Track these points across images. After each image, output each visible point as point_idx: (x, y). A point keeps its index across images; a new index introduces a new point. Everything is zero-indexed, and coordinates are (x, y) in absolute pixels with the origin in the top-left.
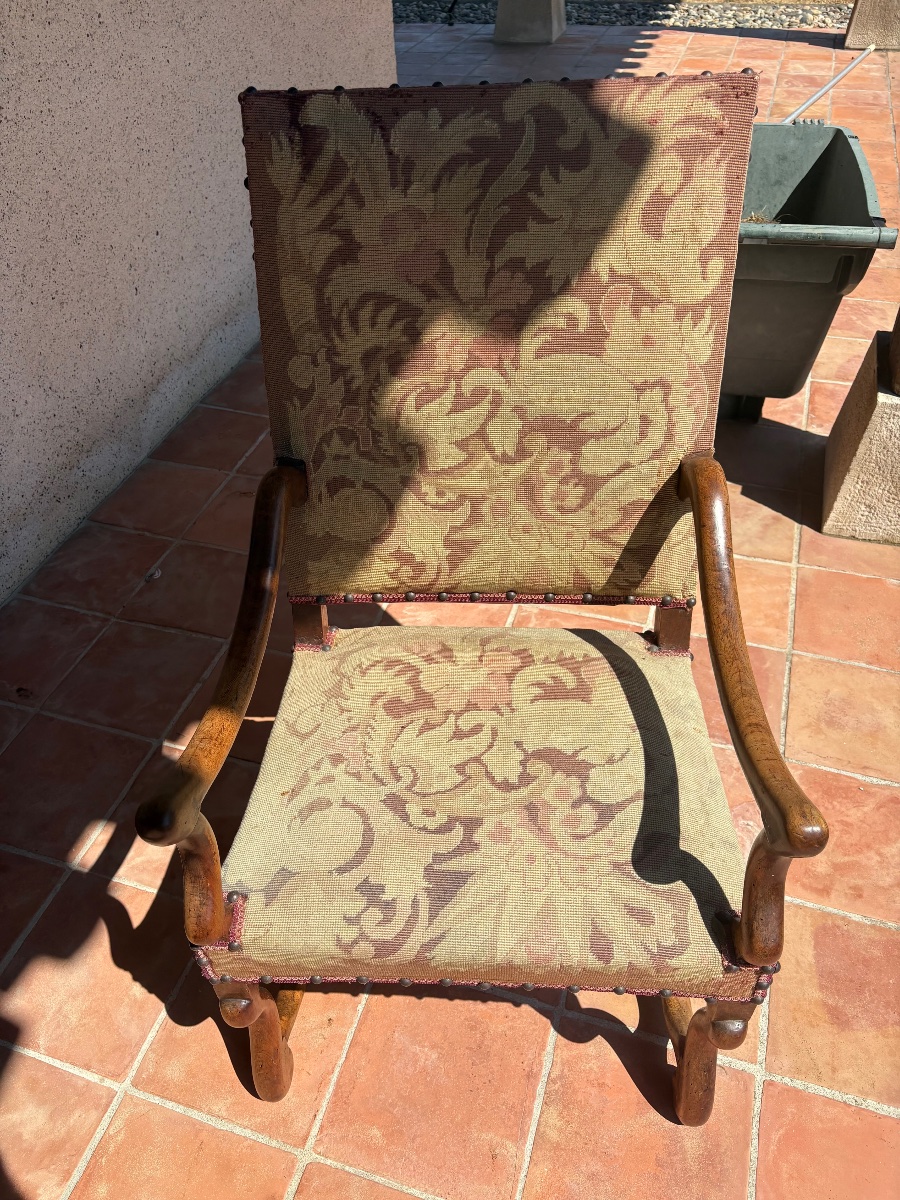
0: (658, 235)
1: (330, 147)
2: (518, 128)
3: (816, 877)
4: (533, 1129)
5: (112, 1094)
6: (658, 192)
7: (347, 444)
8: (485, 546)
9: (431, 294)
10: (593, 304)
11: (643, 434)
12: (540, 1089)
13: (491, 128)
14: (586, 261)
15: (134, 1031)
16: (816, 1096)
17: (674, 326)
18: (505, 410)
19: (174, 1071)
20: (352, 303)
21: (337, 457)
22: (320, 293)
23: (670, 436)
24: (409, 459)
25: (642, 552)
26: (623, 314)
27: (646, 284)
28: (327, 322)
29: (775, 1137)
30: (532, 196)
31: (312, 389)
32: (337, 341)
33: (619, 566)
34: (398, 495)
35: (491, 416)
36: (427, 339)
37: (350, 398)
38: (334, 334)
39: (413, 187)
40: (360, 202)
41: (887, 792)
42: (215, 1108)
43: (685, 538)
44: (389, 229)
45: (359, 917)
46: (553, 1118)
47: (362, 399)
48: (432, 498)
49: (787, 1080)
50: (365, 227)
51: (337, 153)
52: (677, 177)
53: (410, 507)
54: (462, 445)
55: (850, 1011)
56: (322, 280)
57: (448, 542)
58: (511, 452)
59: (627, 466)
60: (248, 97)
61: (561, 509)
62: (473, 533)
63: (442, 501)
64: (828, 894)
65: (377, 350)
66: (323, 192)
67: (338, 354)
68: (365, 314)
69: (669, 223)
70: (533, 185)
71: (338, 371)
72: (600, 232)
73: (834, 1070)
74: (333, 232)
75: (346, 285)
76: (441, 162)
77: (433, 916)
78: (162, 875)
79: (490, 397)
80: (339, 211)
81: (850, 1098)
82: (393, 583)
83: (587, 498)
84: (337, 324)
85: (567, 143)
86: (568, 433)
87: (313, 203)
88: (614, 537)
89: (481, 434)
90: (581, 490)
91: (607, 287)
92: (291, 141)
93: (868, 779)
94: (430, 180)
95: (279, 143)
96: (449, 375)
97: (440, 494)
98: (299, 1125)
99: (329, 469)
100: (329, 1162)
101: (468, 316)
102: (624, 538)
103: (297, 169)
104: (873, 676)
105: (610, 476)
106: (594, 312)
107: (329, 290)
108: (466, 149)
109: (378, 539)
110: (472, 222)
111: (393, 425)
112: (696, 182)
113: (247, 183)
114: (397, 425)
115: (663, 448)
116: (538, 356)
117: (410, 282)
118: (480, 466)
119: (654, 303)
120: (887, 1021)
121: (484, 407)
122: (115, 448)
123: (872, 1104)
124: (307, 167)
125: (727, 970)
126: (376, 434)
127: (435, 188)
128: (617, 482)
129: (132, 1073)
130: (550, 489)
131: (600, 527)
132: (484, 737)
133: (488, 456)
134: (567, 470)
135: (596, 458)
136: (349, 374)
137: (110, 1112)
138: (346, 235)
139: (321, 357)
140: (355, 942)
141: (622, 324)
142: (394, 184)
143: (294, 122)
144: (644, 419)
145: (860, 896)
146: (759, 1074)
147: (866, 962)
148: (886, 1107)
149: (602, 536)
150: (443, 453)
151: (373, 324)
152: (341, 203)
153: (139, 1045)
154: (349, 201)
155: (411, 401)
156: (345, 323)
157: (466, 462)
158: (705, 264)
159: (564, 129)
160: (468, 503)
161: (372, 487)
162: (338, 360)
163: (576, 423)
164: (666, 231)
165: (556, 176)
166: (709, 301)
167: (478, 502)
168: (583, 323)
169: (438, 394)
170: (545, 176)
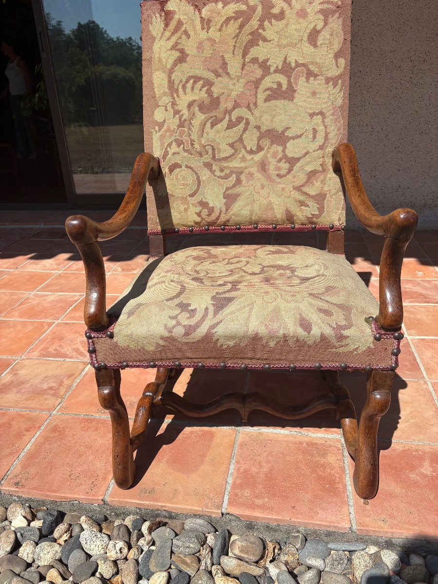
0: (315, 46)
1: (176, 17)
2: (255, 7)
6: (314, 28)
7: (179, 146)
8: (242, 198)
9: (218, 75)
10: (289, 77)
11: (314, 137)
13: (244, 7)
14: (284, 58)
17: (325, 87)
18: (251, 127)
20: (184, 80)
21: (174, 154)
22: (170, 77)
23: (326, 139)
24: (207, 153)
26: (302, 82)
27: (312, 67)
28: (172, 89)
30: (261, 31)
31: (164, 121)
32: (176, 99)
33: (307, 206)
35: (245, 129)
36: (216, 95)
37: (181, 125)
38: (175, 95)
39: (211, 29)
40: (188, 37)
43: (337, 192)
44: (200, 47)
45: (177, 316)
47: (186, 124)
48: (218, 173)
50: (190, 48)
52: (322, 23)
56: (171, 72)
57: (225, 196)
58: (254, 148)
59: (307, 153)
60: (143, 3)
61: (278, 175)
62: (237, 190)
63: (223, 174)
65: (195, 101)
66: (173, 34)
67: (177, 105)
68: (190, 84)
70: (261, 26)
71: (177, 112)
74: (177, 50)
75: (181, 73)
76: (223, 19)
77: (216, 314)
79: (244, 121)
80: (179, 41)
82: (198, 219)
83: (291, 169)
84: (177, 91)
85: (275, 11)
86: (278, 137)
87: (169, 39)
88: (303, 189)
89: (240, 140)
90: (287, 165)
91: (294, 69)
92: (161, 16)
94: (218, 27)
95: (156, 17)
96: (226, 111)
97: (222, 170)
99: (170, 160)
101: (234, 84)
102: (308, 189)
103: (162, 26)
105: (301, 158)
106: (289, 80)
107: (173, 76)
108: (234, 15)
109: (192, 194)
110: (236, 42)
111: (200, 137)
112: (330, 26)
114: (202, 136)
115: (323, 145)
116: (265, 101)
117: (209, 70)
118: (240, 155)
119: (315, 76)
121: (242, 126)
124: (167, 25)
126: (193, 141)
127: (220, 29)
131: (297, 184)
132: (243, 263)
133: (243, 151)
134: (280, 155)
135: (293, 149)
136: (181, 113)
138: (182, 51)
139: (169, 107)
140: (174, 327)
141: (302, 87)
142: (203, 29)
143: (162, 9)
144: (315, 131)
149: (298, 189)
150: (223, 150)
151: (192, 90)
152: (180, 38)
154: (184, 37)
155: (209, 124)
156: (180, 90)
157: (233, 154)
158: (336, 61)
159: (273, 7)
160: (234, 176)
161: (190, 168)
162: (176, 108)
163: (283, 132)
164: (319, 44)
165: (270, 23)
166: (340, 77)
167: (239, 173)
168: (285, 87)
169: (222, 120)
170: (266, 23)
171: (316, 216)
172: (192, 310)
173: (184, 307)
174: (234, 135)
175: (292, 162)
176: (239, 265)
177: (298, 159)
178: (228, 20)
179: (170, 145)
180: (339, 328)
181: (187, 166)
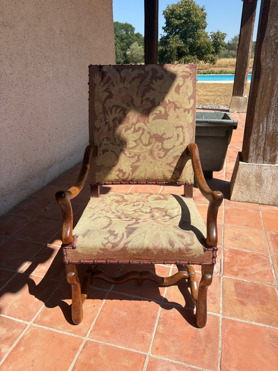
0: (179, 93)
1: (108, 75)
2: (148, 72)
3: (234, 272)
4: (155, 330)
5: (26, 325)
6: (178, 84)
7: (108, 141)
8: (140, 168)
9: (129, 106)
10: (165, 108)
11: (178, 139)
12: (157, 321)
13: (142, 72)
14: (163, 99)
15: (34, 310)
16: (237, 321)
17: (183, 114)
18: (145, 132)
19: (47, 319)
20: (111, 107)
21: (105, 144)
22: (103, 105)
23: (184, 140)
24: (123, 144)
25: (179, 169)
26: (172, 110)
27: (176, 103)
28: (105, 111)
29: (226, 331)
30: (151, 85)
31: (100, 127)
32: (107, 116)
33: (174, 173)
34: (120, 154)
35: (143, 133)
36: (127, 116)
37: (109, 130)
39: (126, 82)
40: (114, 86)
41: (252, 254)
42: (59, 328)
44: (120, 91)
45: (108, 238)
46: (161, 327)
47: (112, 129)
48: (128, 155)
49: (229, 318)
50: (114, 91)
51: (109, 76)
52: (182, 82)
53: (122, 157)
54: (135, 141)
55: (246, 301)
56: (104, 102)
57: (132, 167)
58: (147, 143)
59: (174, 146)
60: (90, 67)
61: (159, 157)
62: (138, 164)
63: (130, 156)
64: (238, 275)
65: (116, 118)
66: (106, 84)
67: (107, 119)
68: (114, 109)
69: (181, 91)
70: (151, 83)
71: (107, 123)
72: (166, 92)
73: (242, 315)
74: (107, 92)
75: (110, 103)
76: (132, 78)
77: (127, 237)
78: (46, 273)
79: (142, 129)
80: (109, 87)
81: (247, 322)
82: (117, 178)
83: (165, 155)
84: (107, 112)
85: (158, 75)
86: (160, 138)
87: (103, 86)
88: (172, 165)
89: (140, 138)
90: (164, 153)
91: (168, 104)
92: (99, 74)
93: (247, 251)
94: (129, 81)
95: (97, 74)
96: (133, 124)
97: (130, 154)
98: (85, 331)
99: (103, 147)
100: (93, 340)
101: (137, 111)
102: (175, 165)
103: (100, 79)
104: (246, 229)
105: (171, 149)
106: (165, 110)
107: (105, 105)
108: (137, 76)
109: (114, 165)
110: (138, 90)
111: (119, 136)
112: (186, 83)
113: (88, 84)
114: (120, 136)
115: (183, 142)
116: (153, 120)
117: (124, 103)
118: (140, 147)
119: (179, 108)
120: (256, 304)
121: (141, 131)
122: (39, 180)
123: (254, 323)
124: (102, 79)
125: (205, 250)
126: (115, 138)
127: (130, 83)
128: (172, 151)
129: (33, 320)
130: (156, 153)
131: (169, 162)
132: (141, 206)
133: (141, 144)
134: (160, 147)
135: (167, 144)
136: (109, 124)
137: (26, 329)
138: (110, 93)
139: (103, 120)
140: (107, 243)
141: (172, 113)
142: (121, 82)
143: (100, 71)
144: (178, 135)
145: (246, 276)
146: (220, 316)
147: (249, 290)
148: (258, 324)
149: (169, 164)
150: (131, 144)
151: (115, 112)
152: (109, 86)
153: (36, 313)
154: (111, 86)
155: (123, 131)
156: (109, 112)
158: (189, 101)
159: (158, 72)
160: (137, 156)
161: (113, 152)
162: (107, 121)
163: (162, 136)
164: (180, 93)
165: (156, 81)
166: (191, 109)
167: (139, 156)
168: (163, 112)
169: (130, 129)
170: (154, 81)
171: (178, 178)
172: (116, 234)
173: (112, 233)
174: (136, 136)
175: (166, 151)
176: (138, 207)
177: (169, 150)
178: (134, 79)
179: (103, 140)
180: (188, 245)
181: (112, 151)
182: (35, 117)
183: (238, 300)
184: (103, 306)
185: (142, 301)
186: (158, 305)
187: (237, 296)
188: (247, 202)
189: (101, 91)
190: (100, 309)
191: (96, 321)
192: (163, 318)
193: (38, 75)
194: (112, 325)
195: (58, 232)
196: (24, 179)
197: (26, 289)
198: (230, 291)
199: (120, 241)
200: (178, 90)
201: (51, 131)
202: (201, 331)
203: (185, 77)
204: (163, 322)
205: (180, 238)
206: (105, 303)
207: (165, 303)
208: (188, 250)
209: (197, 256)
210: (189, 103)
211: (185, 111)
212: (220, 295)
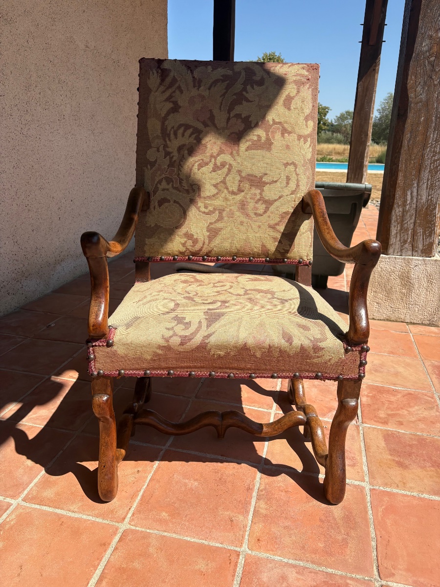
0: (289, 109)
1: (172, 74)
2: (240, 73)
3: (380, 418)
4: (252, 509)
5: (10, 505)
6: (288, 95)
7: (168, 184)
8: (223, 232)
9: (206, 125)
10: (267, 132)
11: (288, 183)
12: (255, 494)
13: (230, 72)
14: (263, 117)
15: (25, 479)
16: (397, 494)
17: (297, 142)
18: (234, 171)
19: (49, 493)
20: (176, 127)
21: (163, 190)
22: (163, 123)
23: (298, 186)
24: (194, 191)
25: (289, 236)
26: (278, 136)
27: (285, 125)
28: (165, 134)
29: (380, 509)
30: (244, 93)
31: (156, 161)
32: (168, 142)
33: (280, 242)
34: (189, 206)
35: (228, 173)
36: (203, 142)
37: (171, 164)
38: (167, 140)
39: (202, 88)
40: (181, 92)
41: (407, 392)
42: (72, 508)
45: (173, 328)
46: (262, 504)
47: (176, 164)
48: (203, 209)
49: (382, 488)
50: (183, 100)
51: (174, 76)
52: (295, 92)
53: (193, 213)
55: (407, 462)
56: (165, 119)
57: (208, 230)
58: (235, 190)
59: (282, 197)
60: (142, 61)
61: (256, 214)
62: (219, 225)
63: (206, 211)
65: (184, 145)
66: (168, 88)
67: (168, 147)
68: (181, 131)
69: (293, 106)
70: (245, 89)
71: (167, 154)
72: (268, 107)
73: (404, 484)
74: (170, 102)
75: (173, 121)
76: (212, 81)
77: (208, 327)
78: (47, 420)
79: (227, 166)
80: (173, 95)
81: (415, 494)
82: (183, 249)
83: (267, 209)
84: (169, 135)
85: (257, 78)
86: (257, 182)
87: (164, 92)
88: (278, 227)
89: (224, 182)
90: (264, 206)
91: (271, 126)
92: (157, 72)
93: (396, 388)
94: (208, 86)
95: (153, 73)
96: (212, 156)
97: (206, 207)
98: (121, 513)
99: (160, 195)
100: (137, 528)
101: (220, 134)
102: (282, 228)
103: (159, 81)
104: (391, 358)
105: (276, 200)
106: (267, 135)
107: (167, 123)
108: (221, 78)
109: (178, 226)
110: (222, 100)
111: (188, 177)
112: (302, 94)
113: (138, 89)
114: (190, 176)
115: (295, 190)
116: (246, 150)
117: (198, 120)
118: (223, 195)
119: (290, 133)
120: (426, 466)
121: (225, 170)
122: (38, 281)
123: (426, 496)
124: (163, 80)
126: (181, 180)
127: (209, 89)
128: (277, 204)
129: (23, 495)
130: (251, 205)
131: (272, 223)
132: (227, 287)
133: (226, 191)
134: (258, 197)
135: (270, 193)
136: (172, 155)
137: (8, 512)
138: (175, 103)
139: (161, 149)
140: (171, 337)
141: (278, 140)
142: (194, 86)
143: (159, 67)
144: (288, 178)
145: (402, 424)
146: (367, 487)
147: (411, 446)
148: (433, 497)
149: (273, 227)
150: (208, 190)
151: (183, 135)
152: (174, 92)
153: (28, 485)
154: (178, 92)
155: (196, 166)
156: (172, 135)
157: (217, 194)
158: (306, 122)
159: (255, 74)
160: (217, 212)
161: (177, 203)
162: (168, 149)
163: (261, 178)
164: (292, 108)
165: (253, 88)
166: (309, 135)
167: (221, 211)
168: (263, 139)
169: (207, 164)
170: (249, 87)
171: (287, 251)
172: (187, 323)
173: (179, 320)
174: (218, 177)
175: (269, 203)
176: (225, 288)
177: (273, 202)
178: (216, 82)
180: (317, 340)
181: (175, 202)
182: (38, 174)
183: (394, 460)
184: (155, 472)
185: (226, 464)
186: (254, 469)
187: (391, 455)
188: (388, 320)
189: (159, 101)
190: (149, 478)
191: (143, 496)
192: (265, 489)
193: (47, 107)
194: (173, 503)
195: (71, 359)
196: (14, 275)
197: (11, 445)
198: (378, 446)
199: (194, 334)
200: (288, 104)
201: (63, 202)
202: (336, 510)
203: (299, 84)
204: (265, 495)
205: (301, 330)
206: (158, 467)
207: (267, 467)
208: (317, 349)
209: (332, 362)
210: (306, 125)
211: (299, 140)
212: (361, 453)
